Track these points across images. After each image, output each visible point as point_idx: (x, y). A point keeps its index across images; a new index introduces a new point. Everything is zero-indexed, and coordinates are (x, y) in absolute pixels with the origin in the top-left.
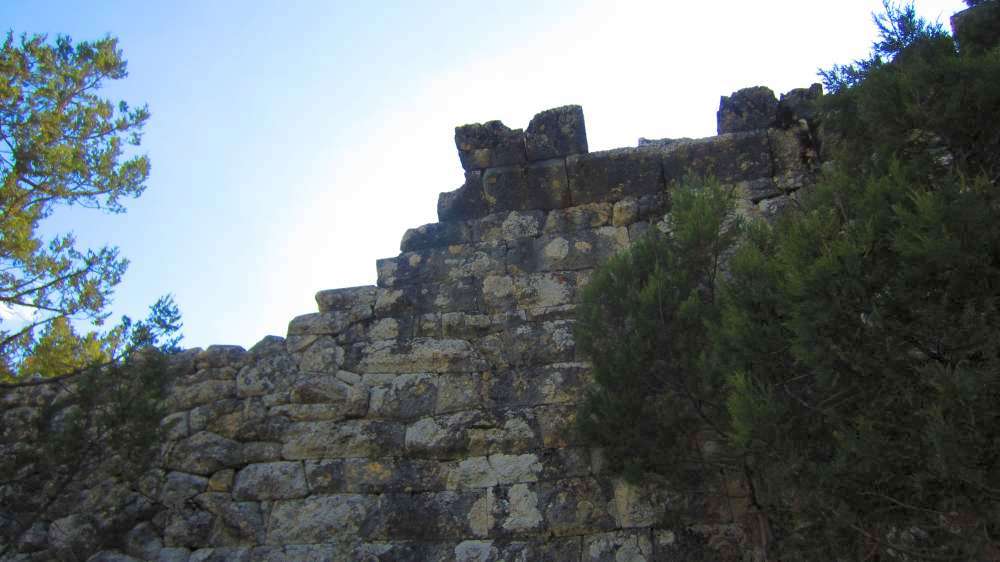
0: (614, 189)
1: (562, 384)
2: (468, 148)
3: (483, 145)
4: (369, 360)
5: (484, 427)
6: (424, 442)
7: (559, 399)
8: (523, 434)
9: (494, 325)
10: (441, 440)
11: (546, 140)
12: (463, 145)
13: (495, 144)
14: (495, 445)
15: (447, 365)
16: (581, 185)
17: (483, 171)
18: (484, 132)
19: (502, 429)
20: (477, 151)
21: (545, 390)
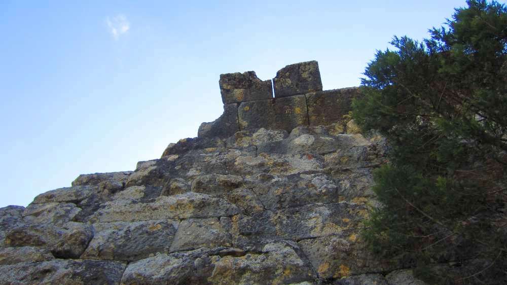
0: (344, 116)
1: (331, 215)
2: (229, 87)
3: (240, 86)
4: (106, 210)
5: (233, 254)
6: (147, 273)
7: (328, 231)
8: (288, 260)
9: (246, 183)
10: (172, 271)
11: (290, 82)
12: (225, 86)
13: (250, 86)
14: (247, 275)
15: (192, 210)
16: (318, 112)
17: (239, 104)
18: (242, 77)
19: (260, 253)
20: (236, 90)
21: (311, 223)
